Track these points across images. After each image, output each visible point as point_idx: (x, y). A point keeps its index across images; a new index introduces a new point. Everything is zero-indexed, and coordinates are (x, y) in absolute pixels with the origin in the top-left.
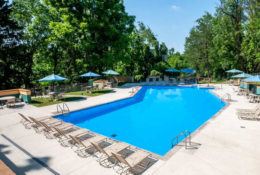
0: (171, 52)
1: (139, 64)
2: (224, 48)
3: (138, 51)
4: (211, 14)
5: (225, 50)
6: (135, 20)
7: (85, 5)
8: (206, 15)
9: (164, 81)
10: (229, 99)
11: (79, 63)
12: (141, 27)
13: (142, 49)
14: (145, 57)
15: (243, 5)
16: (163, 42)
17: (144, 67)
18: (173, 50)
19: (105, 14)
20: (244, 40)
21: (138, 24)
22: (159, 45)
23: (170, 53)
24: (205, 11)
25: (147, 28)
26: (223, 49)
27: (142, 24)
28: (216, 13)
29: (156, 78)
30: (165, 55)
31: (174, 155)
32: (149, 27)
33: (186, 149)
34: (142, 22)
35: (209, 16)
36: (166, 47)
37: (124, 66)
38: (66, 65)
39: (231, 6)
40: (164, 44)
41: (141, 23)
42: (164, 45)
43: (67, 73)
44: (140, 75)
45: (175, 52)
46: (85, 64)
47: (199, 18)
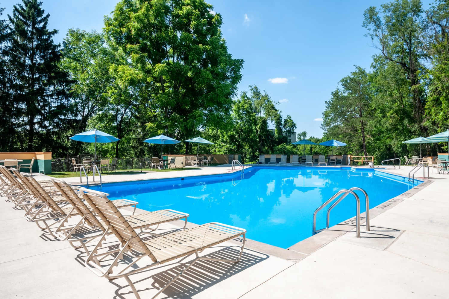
0: (302, 137)
1: (251, 147)
2: (392, 114)
3: (249, 127)
4: (365, 69)
5: (394, 118)
6: (242, 66)
7: (164, 38)
8: (357, 71)
9: (290, 163)
10: (426, 176)
11: (151, 128)
12: (254, 93)
13: (256, 124)
14: (260, 136)
15: (419, 51)
16: (288, 115)
17: (259, 152)
18: (304, 134)
19: (194, 51)
20: (428, 99)
21: (250, 88)
22: (282, 119)
23: (300, 139)
24: (355, 65)
25: (263, 94)
26: (391, 117)
27: (256, 88)
28: (374, 64)
29: (276, 158)
30: (292, 134)
31: (321, 250)
32: (266, 93)
33: (359, 236)
34: (256, 85)
35: (362, 72)
36: (293, 123)
37: (227, 148)
38: (136, 142)
39: (399, 52)
40: (289, 117)
41: (254, 88)
42: (290, 119)
43: (138, 154)
44: (252, 162)
45: (307, 138)
46: (159, 130)
47: (346, 76)
